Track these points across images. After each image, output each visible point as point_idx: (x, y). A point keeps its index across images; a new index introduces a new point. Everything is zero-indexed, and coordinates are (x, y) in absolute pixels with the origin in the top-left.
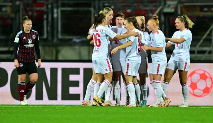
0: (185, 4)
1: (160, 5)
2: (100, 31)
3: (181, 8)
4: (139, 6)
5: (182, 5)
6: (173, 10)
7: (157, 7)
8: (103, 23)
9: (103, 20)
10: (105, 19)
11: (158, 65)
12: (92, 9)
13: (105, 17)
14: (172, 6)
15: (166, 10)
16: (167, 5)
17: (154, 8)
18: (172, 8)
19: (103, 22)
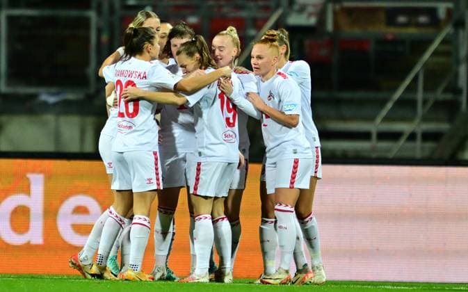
0: (346, 4)
1: (278, 6)
2: (140, 75)
3: (335, 13)
4: (220, 7)
5: (338, 7)
6: (312, 21)
7: (268, 9)
8: (147, 54)
9: (146, 46)
10: (153, 45)
11: (293, 164)
12: (92, 14)
13: (152, 37)
14: (310, 9)
15: (295, 20)
16: (296, 7)
17: (260, 15)
18: (310, 15)
19: (145, 50)
